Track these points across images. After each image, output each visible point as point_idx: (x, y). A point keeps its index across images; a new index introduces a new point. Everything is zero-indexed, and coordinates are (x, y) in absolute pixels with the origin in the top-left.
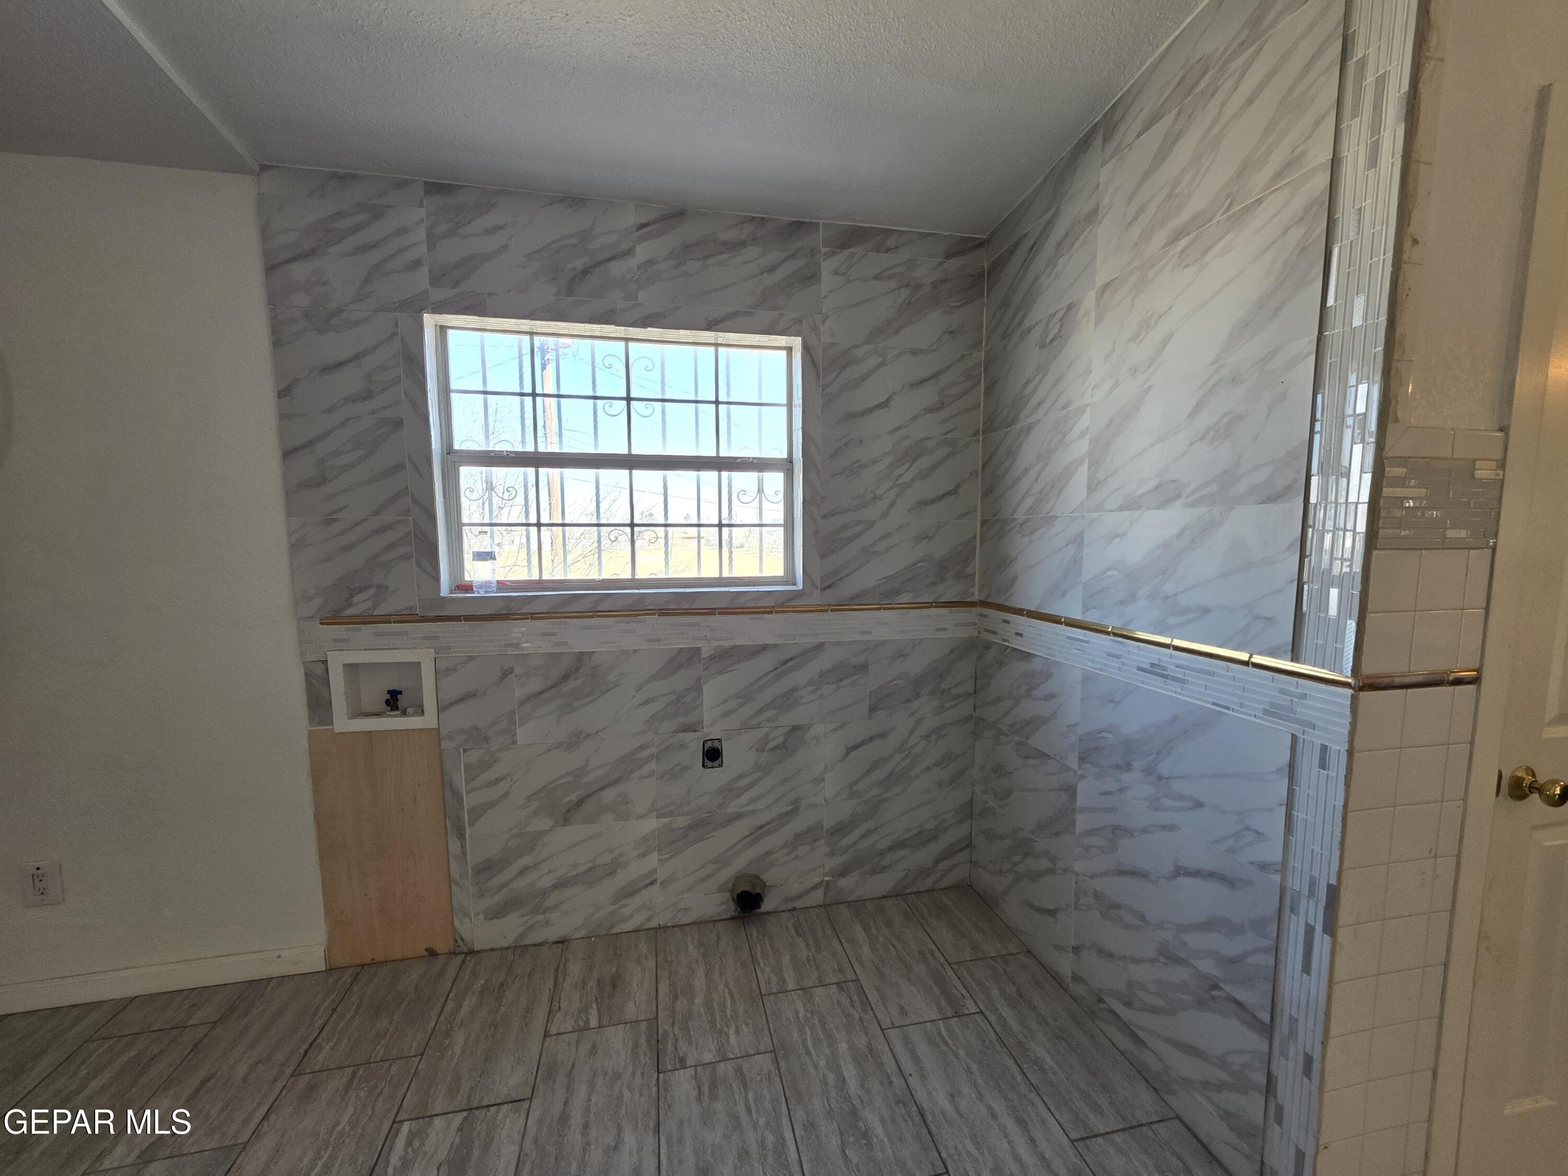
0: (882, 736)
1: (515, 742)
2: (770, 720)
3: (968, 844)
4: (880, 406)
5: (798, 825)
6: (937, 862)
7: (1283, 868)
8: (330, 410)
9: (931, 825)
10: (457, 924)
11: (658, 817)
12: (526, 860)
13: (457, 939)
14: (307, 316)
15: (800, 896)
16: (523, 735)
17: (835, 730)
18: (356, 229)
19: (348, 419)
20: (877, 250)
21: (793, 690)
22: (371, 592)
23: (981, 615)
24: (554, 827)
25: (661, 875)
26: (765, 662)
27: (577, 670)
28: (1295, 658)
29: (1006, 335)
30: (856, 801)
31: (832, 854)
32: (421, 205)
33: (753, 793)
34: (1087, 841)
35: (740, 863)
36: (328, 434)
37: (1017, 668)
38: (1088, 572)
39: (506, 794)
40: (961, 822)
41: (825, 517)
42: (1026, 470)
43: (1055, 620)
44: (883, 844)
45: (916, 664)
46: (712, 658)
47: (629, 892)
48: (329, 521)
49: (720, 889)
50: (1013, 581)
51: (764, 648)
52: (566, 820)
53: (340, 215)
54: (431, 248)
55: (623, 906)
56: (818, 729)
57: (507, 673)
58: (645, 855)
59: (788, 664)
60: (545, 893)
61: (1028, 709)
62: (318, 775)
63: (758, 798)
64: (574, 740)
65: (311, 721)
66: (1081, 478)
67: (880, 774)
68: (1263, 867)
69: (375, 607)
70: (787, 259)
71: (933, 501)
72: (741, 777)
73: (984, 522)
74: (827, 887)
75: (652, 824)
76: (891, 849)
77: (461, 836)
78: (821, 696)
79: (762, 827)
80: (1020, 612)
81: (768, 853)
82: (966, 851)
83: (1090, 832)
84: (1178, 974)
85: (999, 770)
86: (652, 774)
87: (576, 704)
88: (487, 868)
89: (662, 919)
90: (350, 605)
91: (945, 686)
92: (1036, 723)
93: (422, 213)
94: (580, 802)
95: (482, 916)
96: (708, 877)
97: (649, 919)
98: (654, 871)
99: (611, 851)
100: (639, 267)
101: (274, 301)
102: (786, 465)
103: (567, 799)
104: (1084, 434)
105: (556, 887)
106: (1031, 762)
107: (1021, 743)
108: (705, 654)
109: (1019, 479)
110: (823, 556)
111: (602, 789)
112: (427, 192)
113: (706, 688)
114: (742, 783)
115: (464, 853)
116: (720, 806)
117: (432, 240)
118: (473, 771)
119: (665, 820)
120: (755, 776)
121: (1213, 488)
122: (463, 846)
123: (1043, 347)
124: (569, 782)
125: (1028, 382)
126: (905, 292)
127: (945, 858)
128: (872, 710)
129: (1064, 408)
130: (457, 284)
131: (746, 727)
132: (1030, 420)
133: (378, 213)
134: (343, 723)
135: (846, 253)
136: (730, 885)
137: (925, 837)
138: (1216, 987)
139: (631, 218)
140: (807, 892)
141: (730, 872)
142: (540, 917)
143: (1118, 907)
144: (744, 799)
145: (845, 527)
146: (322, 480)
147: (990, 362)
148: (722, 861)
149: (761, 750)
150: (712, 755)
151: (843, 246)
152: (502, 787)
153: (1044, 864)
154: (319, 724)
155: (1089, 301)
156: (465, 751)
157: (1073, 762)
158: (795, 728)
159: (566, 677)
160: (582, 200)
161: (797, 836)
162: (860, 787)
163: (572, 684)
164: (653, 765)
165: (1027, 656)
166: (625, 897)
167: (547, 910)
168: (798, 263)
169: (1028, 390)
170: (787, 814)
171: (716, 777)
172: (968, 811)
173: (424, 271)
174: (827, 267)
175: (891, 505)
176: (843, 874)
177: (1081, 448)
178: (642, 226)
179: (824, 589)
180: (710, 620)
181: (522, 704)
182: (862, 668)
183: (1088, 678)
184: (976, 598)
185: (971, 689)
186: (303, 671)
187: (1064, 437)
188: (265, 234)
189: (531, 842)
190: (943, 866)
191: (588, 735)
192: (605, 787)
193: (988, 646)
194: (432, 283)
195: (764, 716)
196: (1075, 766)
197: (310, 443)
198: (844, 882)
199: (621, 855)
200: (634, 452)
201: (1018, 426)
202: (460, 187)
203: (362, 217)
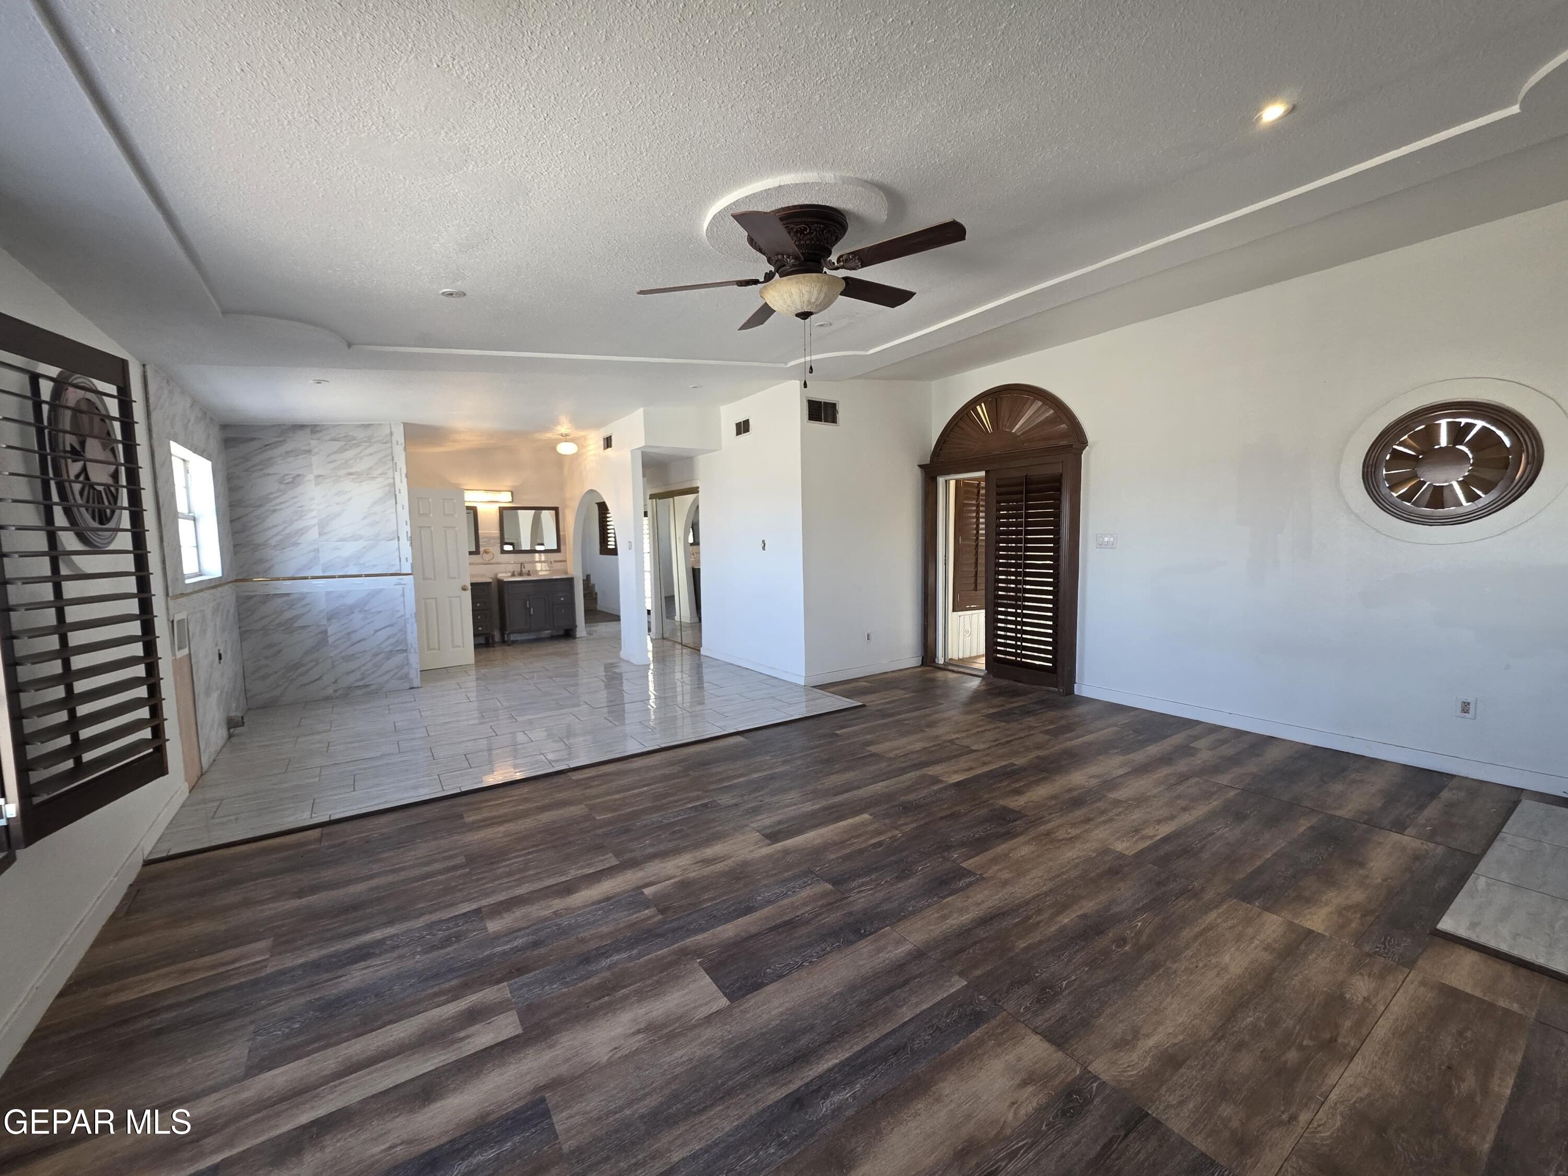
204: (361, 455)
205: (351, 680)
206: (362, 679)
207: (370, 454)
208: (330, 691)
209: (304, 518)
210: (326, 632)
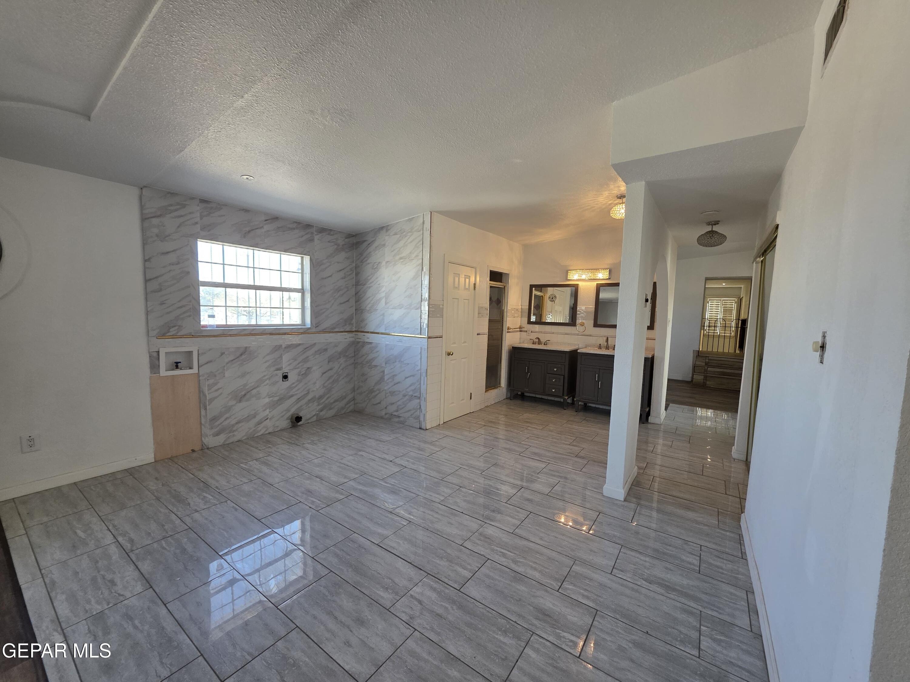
0: (331, 369)
1: (224, 376)
2: (302, 366)
3: (354, 399)
4: (330, 276)
5: (310, 397)
6: (346, 405)
7: (420, 369)
8: (164, 267)
9: (344, 394)
10: (203, 439)
11: (269, 398)
12: (227, 415)
13: (203, 444)
14: (157, 236)
15: (310, 419)
16: (227, 374)
17: (319, 368)
18: (176, 210)
19: (170, 271)
20: (329, 234)
21: (308, 357)
22: (177, 328)
23: (356, 334)
24: (236, 404)
25: (269, 417)
26: (300, 349)
27: (245, 353)
28: (421, 335)
29: (362, 262)
30: (325, 389)
31: (318, 405)
32: (198, 205)
33: (296, 389)
34: (387, 381)
35: (293, 410)
36: (163, 275)
37: (367, 347)
38: (385, 323)
39: (221, 394)
40: (352, 393)
41: (316, 307)
42: (369, 297)
43: (378, 333)
44: (332, 401)
45: (340, 349)
46: (285, 348)
47: (259, 423)
48: (162, 303)
49: (287, 419)
50: (367, 324)
51: (300, 345)
52: (240, 401)
53: (171, 205)
54: (201, 219)
55: (258, 428)
56: (315, 368)
57: (222, 354)
58: (265, 410)
59: (306, 349)
60: (233, 426)
61: (371, 356)
62: (153, 392)
63: (298, 389)
64: (243, 375)
65: (151, 373)
66: (383, 301)
67: (331, 381)
68: (418, 371)
69: (177, 333)
70: (306, 234)
71: (343, 303)
72: (293, 383)
73: (356, 310)
74: (317, 415)
75: (267, 400)
76: (334, 402)
77: (206, 409)
78: (315, 358)
79: (299, 399)
80: (368, 332)
81: (301, 406)
82: (353, 401)
83: (388, 379)
84: (407, 397)
85: (363, 375)
86: (268, 384)
87: (245, 363)
88: (214, 419)
89: (270, 430)
90: (169, 332)
91: (347, 354)
92: (373, 359)
93: (198, 208)
94: (245, 395)
95: (212, 436)
96: (283, 416)
97: (266, 430)
98: (268, 415)
99: (255, 410)
100: (265, 232)
101: (143, 230)
102: (302, 291)
103: (240, 394)
104: (383, 292)
105: (237, 423)
106: (373, 369)
107: (370, 365)
108: (283, 347)
109: (367, 299)
110: (316, 318)
111: (252, 390)
112: (200, 202)
113: (283, 357)
114: (294, 385)
115: (206, 415)
116: (287, 393)
117: (201, 217)
118: (210, 387)
119: (271, 399)
120: (297, 383)
121: (408, 306)
122: (206, 412)
123: (373, 269)
124: (242, 389)
125: (369, 276)
126: (336, 246)
127: (348, 404)
128: (329, 362)
129: (379, 285)
130: (209, 231)
131: (295, 368)
132: (370, 285)
133: (184, 206)
134: (163, 372)
135: (320, 235)
136: (290, 417)
137: (343, 398)
138: (412, 396)
139: (263, 218)
140: (312, 417)
141: (289, 414)
142: (231, 434)
143: (394, 392)
144: (294, 390)
145: (321, 310)
146: (160, 290)
147: (357, 267)
148: (288, 410)
149: (299, 375)
150: (285, 377)
151: (320, 232)
152: (220, 391)
153: (378, 392)
154: (154, 374)
155: (384, 263)
156: (208, 380)
157: (384, 365)
158: (308, 368)
159: (241, 355)
160: (249, 211)
161: (309, 400)
162: (326, 385)
163: (243, 357)
164: (267, 381)
165: (371, 343)
166: (259, 424)
167: (234, 431)
168: (308, 236)
169: (369, 278)
170: (306, 394)
171: (287, 384)
172: (353, 390)
173: (198, 226)
174: (316, 238)
175: (333, 304)
176: (321, 411)
177: (383, 295)
178: (266, 220)
179: (316, 327)
180: (284, 337)
181: (227, 363)
182: (326, 350)
183: (387, 345)
184: (354, 330)
185: (353, 355)
186: (148, 356)
187: (379, 291)
188: (142, 207)
189: (228, 409)
190: (347, 406)
191: (248, 373)
192: (253, 389)
193: (358, 342)
194: (201, 230)
195: (300, 365)
196: (384, 366)
197: (157, 277)
198: (322, 413)
199: (258, 411)
200: (255, 284)
201: (366, 286)
202: (211, 202)
203: (178, 207)
204: (406, 243)
205: (392, 409)
206: (397, 411)
207: (411, 242)
208: (383, 413)
209: (380, 292)
210: (383, 372)
